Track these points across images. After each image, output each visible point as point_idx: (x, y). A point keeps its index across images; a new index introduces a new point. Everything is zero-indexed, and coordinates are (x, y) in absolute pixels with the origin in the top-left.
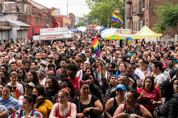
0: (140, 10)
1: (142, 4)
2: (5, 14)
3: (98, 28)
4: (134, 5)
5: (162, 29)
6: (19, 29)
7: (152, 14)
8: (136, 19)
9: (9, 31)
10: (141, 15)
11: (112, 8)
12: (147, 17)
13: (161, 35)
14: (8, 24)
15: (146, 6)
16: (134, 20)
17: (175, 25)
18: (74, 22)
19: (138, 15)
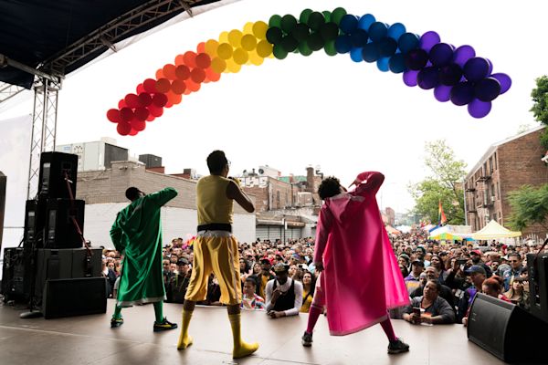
0: (488, 200)
1: (490, 191)
2: (298, 208)
3: (428, 227)
4: (478, 193)
5: (521, 225)
6: (313, 225)
7: (505, 205)
8: (483, 212)
9: (302, 228)
10: (490, 207)
11: (445, 198)
12: (499, 209)
13: (519, 233)
14: (300, 219)
15: (496, 194)
16: (479, 214)
17: (542, 218)
18: (394, 220)
19: (485, 207)
